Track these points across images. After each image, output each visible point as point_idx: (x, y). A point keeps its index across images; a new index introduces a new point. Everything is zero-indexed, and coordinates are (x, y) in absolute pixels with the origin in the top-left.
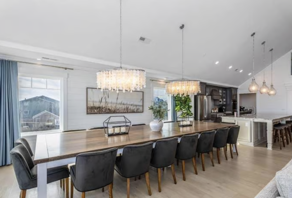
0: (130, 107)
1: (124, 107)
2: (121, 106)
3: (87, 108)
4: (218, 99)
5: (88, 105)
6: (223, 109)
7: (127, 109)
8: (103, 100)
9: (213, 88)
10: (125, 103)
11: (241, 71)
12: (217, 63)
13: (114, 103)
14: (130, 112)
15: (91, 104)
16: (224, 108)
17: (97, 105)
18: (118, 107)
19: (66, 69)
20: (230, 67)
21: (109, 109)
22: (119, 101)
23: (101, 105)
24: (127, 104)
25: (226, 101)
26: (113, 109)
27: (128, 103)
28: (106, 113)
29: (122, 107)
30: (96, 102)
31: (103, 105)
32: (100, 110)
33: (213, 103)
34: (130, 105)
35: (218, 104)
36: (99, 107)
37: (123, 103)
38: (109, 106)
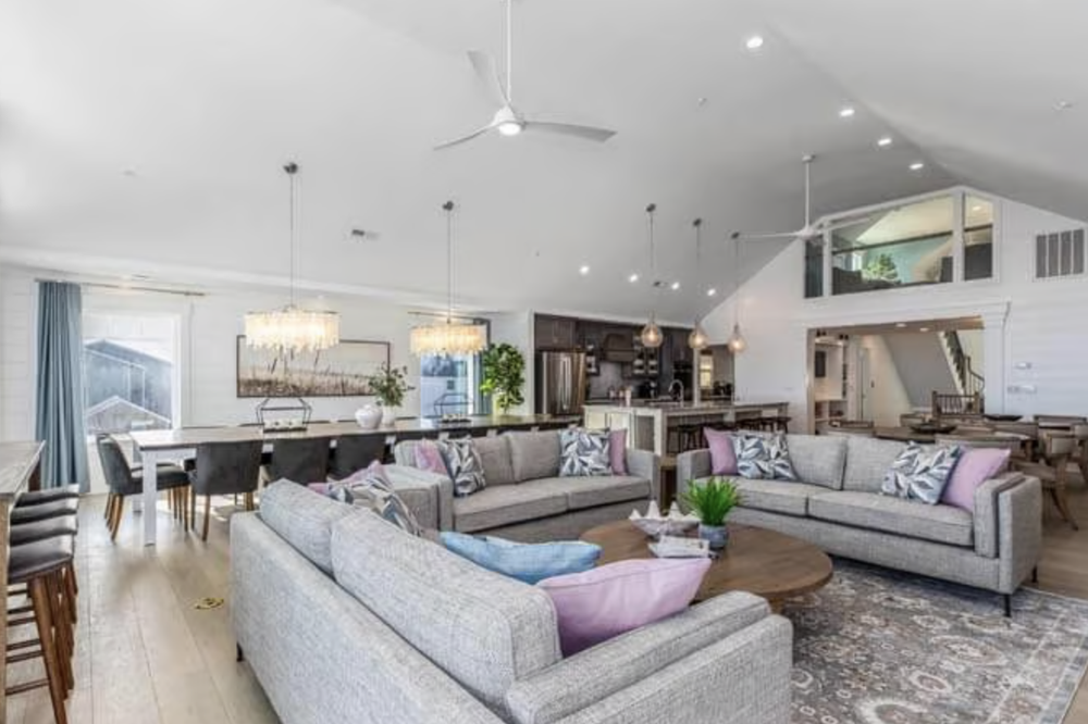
0: (351, 381)
1: (334, 381)
2: (326, 379)
3: (239, 382)
4: (629, 359)
5: (242, 376)
6: (651, 388)
7: (343, 385)
8: (280, 365)
9: (613, 331)
10: (339, 371)
11: (676, 286)
12: (584, 270)
13: (306, 372)
14: (352, 395)
15: (247, 375)
16: (653, 385)
17: (263, 375)
18: (319, 380)
19: (187, 294)
20: (634, 278)
21: (294, 387)
22: (322, 367)
23: (273, 376)
24: (342, 374)
25: (660, 366)
26: (304, 386)
27: (347, 371)
28: (284, 396)
29: (329, 382)
30: (262, 369)
31: (278, 375)
32: (269, 389)
33: (619, 371)
34: (351, 375)
35: (630, 375)
36: (269, 382)
37: (331, 371)
38: (295, 379)
